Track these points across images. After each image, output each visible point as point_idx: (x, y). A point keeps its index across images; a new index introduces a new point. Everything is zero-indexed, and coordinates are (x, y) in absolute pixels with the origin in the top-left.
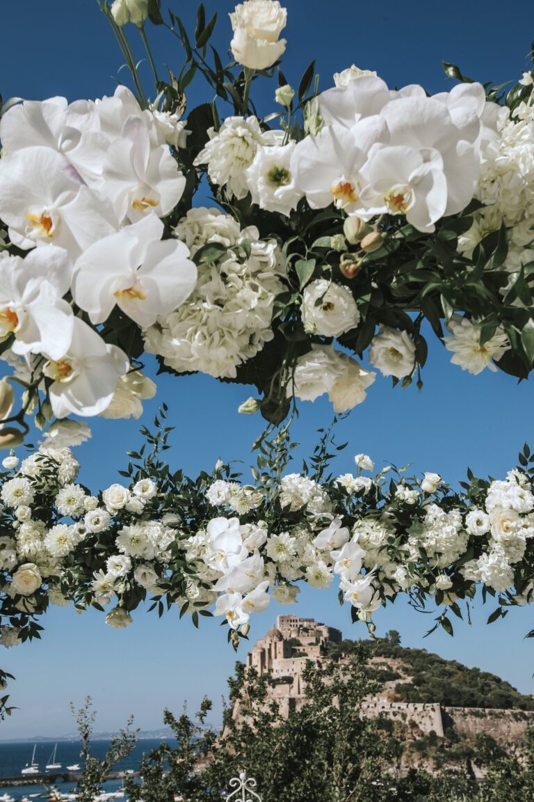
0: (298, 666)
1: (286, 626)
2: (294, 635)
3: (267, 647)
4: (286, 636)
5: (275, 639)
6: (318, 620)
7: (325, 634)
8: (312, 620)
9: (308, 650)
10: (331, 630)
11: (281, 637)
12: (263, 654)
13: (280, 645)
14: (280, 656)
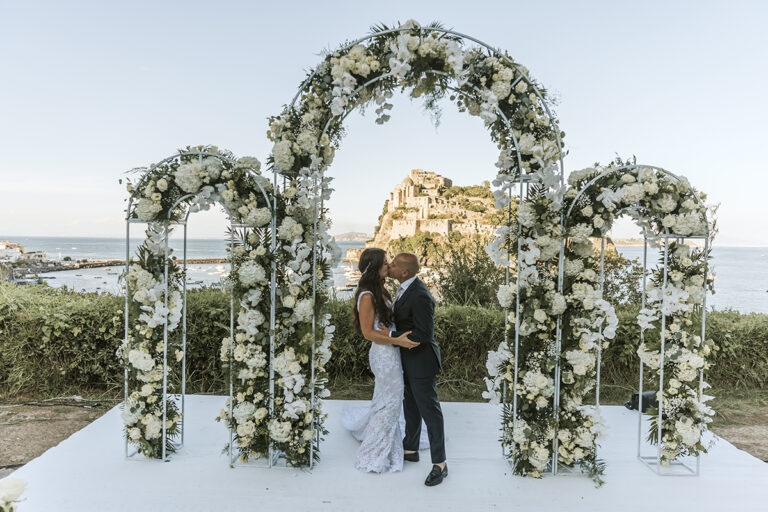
0: (422, 202)
1: (416, 176)
2: (421, 182)
3: (403, 189)
4: (416, 183)
5: (409, 184)
6: (438, 174)
7: (442, 182)
8: (433, 173)
9: (430, 192)
10: (446, 180)
11: (412, 184)
12: (400, 194)
13: (412, 188)
14: (412, 194)
